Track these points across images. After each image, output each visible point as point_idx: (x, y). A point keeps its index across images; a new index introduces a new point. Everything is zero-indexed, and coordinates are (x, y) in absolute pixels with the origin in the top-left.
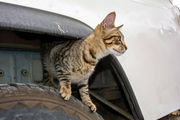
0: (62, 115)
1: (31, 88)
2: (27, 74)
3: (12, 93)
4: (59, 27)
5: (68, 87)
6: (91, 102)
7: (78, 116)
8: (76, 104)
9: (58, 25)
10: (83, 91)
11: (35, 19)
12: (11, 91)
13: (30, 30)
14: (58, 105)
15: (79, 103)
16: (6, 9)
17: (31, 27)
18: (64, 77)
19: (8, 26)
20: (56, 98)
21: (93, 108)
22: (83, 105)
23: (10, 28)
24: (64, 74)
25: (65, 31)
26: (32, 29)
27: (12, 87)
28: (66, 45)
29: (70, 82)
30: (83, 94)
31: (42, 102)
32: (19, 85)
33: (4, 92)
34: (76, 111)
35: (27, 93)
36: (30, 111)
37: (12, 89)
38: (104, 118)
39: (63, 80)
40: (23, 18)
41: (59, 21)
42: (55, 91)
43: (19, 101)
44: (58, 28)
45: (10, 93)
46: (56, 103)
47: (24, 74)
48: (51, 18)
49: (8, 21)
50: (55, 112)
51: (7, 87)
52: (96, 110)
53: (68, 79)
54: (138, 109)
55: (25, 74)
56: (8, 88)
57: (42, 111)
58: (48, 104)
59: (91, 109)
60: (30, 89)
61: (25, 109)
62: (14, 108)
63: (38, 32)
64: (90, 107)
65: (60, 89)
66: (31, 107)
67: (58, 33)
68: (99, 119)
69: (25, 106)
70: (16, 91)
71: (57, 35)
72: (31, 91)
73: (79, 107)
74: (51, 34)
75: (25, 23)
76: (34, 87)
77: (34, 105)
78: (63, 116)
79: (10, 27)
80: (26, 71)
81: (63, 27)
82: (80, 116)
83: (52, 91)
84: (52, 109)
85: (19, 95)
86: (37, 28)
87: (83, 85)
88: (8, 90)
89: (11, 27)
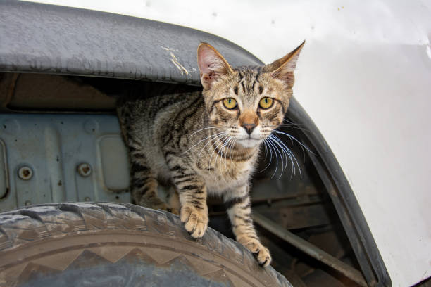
0: (189, 278)
1: (112, 215)
2: (89, 173)
3: (67, 229)
4: (175, 60)
5: (199, 208)
6: (257, 242)
7: (229, 280)
8: (223, 249)
9: (173, 55)
10: (238, 214)
11: (115, 43)
12: (66, 223)
13: (107, 73)
14: (179, 255)
15: (228, 247)
16: (43, 20)
17: (107, 65)
18: (187, 180)
19: (54, 65)
20: (174, 238)
21: (263, 257)
22: (238, 252)
23: (58, 70)
24: (186, 172)
25: (191, 69)
26: (110, 69)
27: (68, 213)
28: (190, 102)
29: (202, 192)
30: (238, 222)
31: (141, 248)
32: (82, 208)
33: (50, 227)
34: (223, 266)
35: (104, 226)
36: (113, 270)
37: (68, 218)
38: (291, 281)
39: (185, 188)
40: (87, 43)
41: (173, 44)
42: (168, 218)
43: (87, 247)
44: (171, 62)
45: (64, 229)
46: (173, 250)
47: (82, 172)
48: (152, 36)
49: (51, 52)
50: (173, 272)
51: (55, 216)
52: (270, 261)
53: (199, 184)
54: (376, 257)
55: (86, 172)
56: (57, 216)
57: (140, 270)
58: (155, 253)
59: (259, 259)
60: (109, 217)
61: (102, 268)
62: (76, 265)
63: (125, 75)
64: (255, 255)
65: (180, 212)
66: (115, 262)
67: (173, 76)
68: (280, 283)
69: (100, 259)
70: (78, 223)
71: (172, 79)
72: (113, 221)
73: (228, 256)
74: (157, 78)
75: (92, 54)
76: (120, 212)
77: (121, 256)
78: (193, 280)
79: (59, 67)
80: (87, 164)
81: (184, 60)
82: (233, 278)
83: (162, 218)
84: (166, 265)
85: (84, 232)
86: (122, 65)
87: (235, 199)
88: (59, 221)
89: (61, 68)
